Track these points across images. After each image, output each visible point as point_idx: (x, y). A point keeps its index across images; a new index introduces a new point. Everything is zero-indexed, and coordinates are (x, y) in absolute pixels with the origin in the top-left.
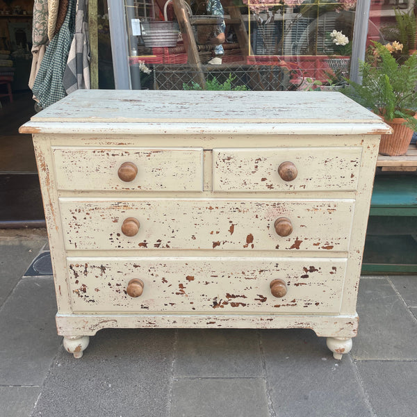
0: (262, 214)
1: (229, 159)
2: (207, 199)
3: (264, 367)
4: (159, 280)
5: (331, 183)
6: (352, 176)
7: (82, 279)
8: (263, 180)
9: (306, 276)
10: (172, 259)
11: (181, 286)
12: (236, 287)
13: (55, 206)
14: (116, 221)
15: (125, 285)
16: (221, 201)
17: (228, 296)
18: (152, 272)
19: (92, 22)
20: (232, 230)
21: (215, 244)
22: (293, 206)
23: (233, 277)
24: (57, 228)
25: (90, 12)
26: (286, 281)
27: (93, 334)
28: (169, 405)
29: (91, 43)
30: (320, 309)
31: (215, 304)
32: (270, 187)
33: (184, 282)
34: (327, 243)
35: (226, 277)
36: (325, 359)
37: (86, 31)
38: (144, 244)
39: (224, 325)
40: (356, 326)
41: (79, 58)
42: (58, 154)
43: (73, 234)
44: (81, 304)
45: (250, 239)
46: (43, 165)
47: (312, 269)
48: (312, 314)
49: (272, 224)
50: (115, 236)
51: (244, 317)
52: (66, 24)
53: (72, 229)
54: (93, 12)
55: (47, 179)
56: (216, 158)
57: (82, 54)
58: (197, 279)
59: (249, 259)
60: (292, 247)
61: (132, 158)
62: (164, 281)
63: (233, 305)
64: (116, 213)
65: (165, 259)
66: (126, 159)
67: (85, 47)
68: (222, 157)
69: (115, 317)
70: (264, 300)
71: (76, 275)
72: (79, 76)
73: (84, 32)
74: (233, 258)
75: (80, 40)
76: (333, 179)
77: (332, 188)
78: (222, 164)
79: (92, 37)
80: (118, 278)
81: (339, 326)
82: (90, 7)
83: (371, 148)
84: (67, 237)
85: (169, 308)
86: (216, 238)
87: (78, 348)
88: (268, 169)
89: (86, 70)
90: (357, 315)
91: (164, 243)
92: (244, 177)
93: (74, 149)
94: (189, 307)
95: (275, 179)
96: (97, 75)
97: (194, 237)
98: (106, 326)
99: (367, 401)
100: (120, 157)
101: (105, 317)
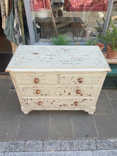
0: (73, 89)
1: (64, 77)
2: (58, 86)
3: (72, 117)
4: (46, 101)
5: (92, 82)
6: (98, 80)
7: (26, 101)
8: (74, 82)
9: (84, 101)
10: (49, 97)
11: (52, 103)
12: (66, 103)
13: (18, 87)
14: (34, 90)
15: (37, 102)
16: (62, 86)
17: (64, 104)
18: (44, 100)
19: (20, 13)
20: (65, 92)
21: (60, 95)
22: (81, 87)
23: (65, 101)
24: (19, 91)
25: (19, 9)
26: (78, 102)
27: (31, 111)
28: (49, 127)
29: (21, 20)
30: (87, 107)
31: (60, 106)
32: (76, 83)
33: (52, 102)
34: (90, 94)
35: (63, 101)
36: (86, 115)
37: (18, 15)
38: (42, 95)
39: (62, 110)
40: (95, 110)
41: (17, 25)
42: (17, 76)
43: (23, 93)
44: (27, 106)
45: (69, 94)
46: (13, 78)
47: (85, 99)
48: (84, 108)
49: (75, 91)
50: (34, 93)
51: (68, 108)
52: (12, 12)
53: (23, 92)
54: (20, 9)
55: (15, 81)
56: (61, 77)
57: (18, 24)
58: (56, 101)
59: (69, 97)
60: (81, 95)
61: (37, 77)
62: (47, 102)
63: (65, 106)
64: (34, 89)
65: (48, 97)
66: (36, 77)
67: (19, 21)
68: (62, 77)
69: (36, 108)
70: (72, 105)
71: (25, 101)
72: (18, 31)
73: (18, 16)
74: (65, 97)
75: (17, 19)
76: (93, 81)
77: (92, 83)
78: (62, 78)
79: (20, 18)
80: (36, 101)
81: (91, 110)
82: (19, 7)
83: (105, 74)
84: (22, 93)
85: (49, 106)
86: (61, 94)
87: (27, 113)
88: (75, 79)
89: (20, 29)
90: (95, 108)
91: (47, 94)
92: (68, 81)
93: (21, 75)
94: (54, 106)
95: (77, 82)
96: (24, 30)
97: (55, 93)
98: (33, 110)
99: (95, 126)
100: (34, 77)
101: (33, 108)
